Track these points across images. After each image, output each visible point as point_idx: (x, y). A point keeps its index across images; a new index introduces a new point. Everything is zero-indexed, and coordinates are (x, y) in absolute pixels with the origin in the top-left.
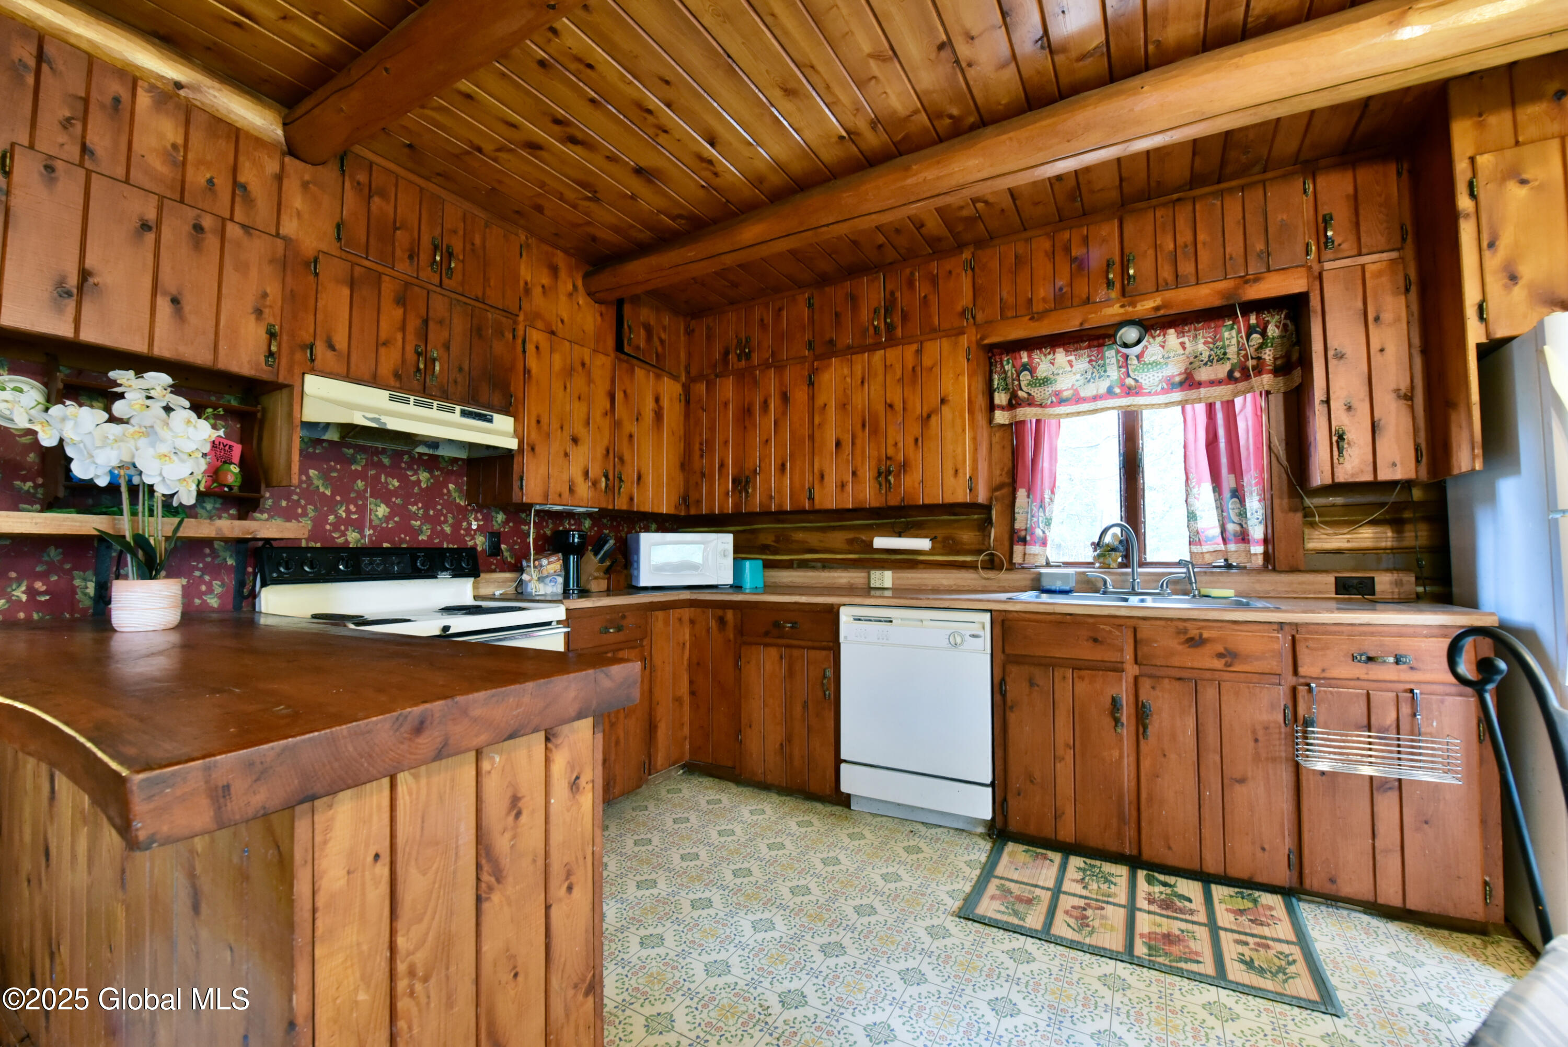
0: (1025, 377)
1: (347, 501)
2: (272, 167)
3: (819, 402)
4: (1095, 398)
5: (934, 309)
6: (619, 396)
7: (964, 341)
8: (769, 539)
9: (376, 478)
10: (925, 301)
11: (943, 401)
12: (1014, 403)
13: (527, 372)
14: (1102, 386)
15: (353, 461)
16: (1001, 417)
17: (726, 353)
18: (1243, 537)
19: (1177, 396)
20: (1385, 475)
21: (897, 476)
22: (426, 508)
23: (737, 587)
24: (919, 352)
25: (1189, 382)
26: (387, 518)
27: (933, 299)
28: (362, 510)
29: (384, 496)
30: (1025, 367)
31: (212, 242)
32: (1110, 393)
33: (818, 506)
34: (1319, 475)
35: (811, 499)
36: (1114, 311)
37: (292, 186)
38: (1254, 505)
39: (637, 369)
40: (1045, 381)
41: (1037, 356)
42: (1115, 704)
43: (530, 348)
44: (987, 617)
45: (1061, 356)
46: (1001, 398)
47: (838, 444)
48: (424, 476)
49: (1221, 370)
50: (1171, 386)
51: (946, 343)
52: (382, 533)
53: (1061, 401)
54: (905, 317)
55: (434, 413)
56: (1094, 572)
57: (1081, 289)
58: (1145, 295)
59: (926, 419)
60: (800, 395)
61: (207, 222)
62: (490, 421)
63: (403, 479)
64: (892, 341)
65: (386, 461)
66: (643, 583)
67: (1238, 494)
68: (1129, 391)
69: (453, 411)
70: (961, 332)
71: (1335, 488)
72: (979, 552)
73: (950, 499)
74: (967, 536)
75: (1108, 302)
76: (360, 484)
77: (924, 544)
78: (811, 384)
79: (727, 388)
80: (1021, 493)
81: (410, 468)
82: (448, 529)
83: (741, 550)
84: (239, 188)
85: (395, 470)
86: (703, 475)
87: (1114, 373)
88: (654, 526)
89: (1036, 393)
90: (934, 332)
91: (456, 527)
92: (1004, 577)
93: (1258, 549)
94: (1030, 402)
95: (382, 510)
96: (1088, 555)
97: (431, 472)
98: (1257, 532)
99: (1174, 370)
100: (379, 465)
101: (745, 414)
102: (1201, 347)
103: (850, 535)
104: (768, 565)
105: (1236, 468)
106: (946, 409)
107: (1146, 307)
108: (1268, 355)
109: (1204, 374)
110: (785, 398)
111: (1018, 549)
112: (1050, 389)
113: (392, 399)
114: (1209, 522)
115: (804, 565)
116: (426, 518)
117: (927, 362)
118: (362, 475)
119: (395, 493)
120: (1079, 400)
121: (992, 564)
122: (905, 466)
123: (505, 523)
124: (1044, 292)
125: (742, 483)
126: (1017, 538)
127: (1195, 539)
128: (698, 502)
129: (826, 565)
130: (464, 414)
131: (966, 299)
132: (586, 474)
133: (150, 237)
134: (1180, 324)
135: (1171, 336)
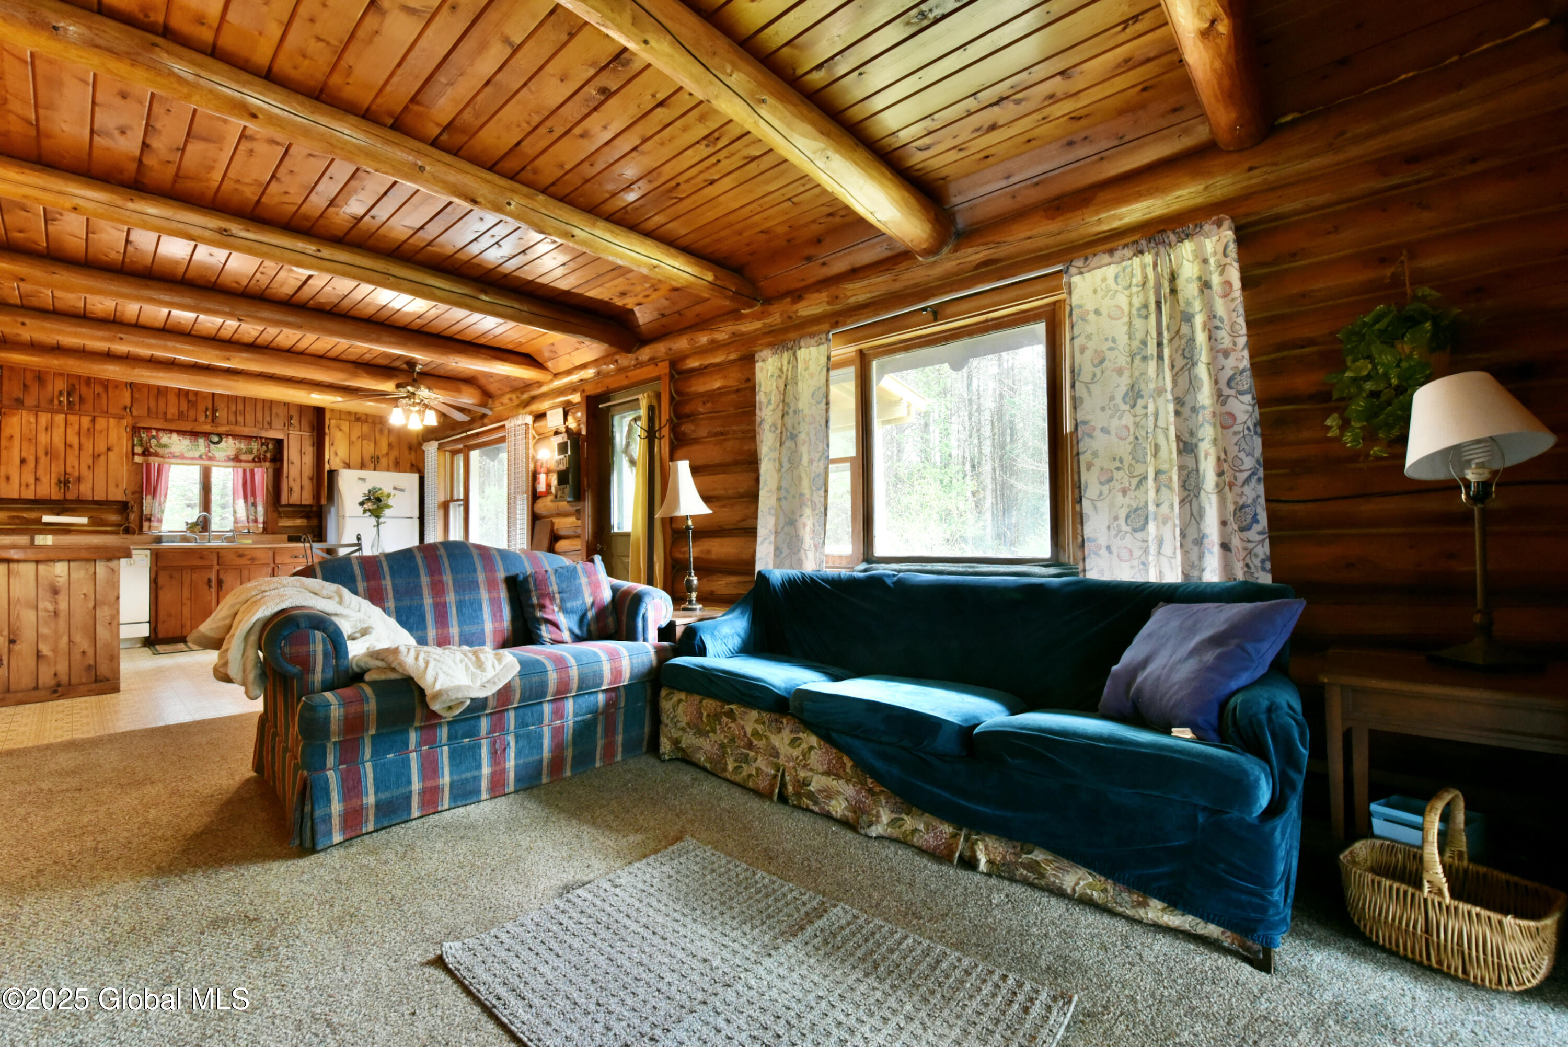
0: (154, 441)
3: (7, 434)
4: (193, 459)
5: (104, 401)
7: (125, 422)
10: (98, 396)
11: (109, 449)
12: (147, 454)
14: (197, 454)
16: (138, 459)
18: (256, 521)
19: (231, 464)
20: (304, 503)
21: (74, 484)
24: (93, 420)
25: (236, 459)
27: (104, 396)
30: (154, 437)
32: (200, 457)
33: (4, 495)
34: (284, 501)
36: (207, 428)
38: (260, 509)
40: (165, 446)
41: (161, 434)
42: (209, 581)
44: (148, 552)
45: (175, 436)
46: (139, 450)
47: (21, 461)
49: (251, 457)
50: (229, 459)
51: (112, 421)
53: (174, 457)
54: (82, 400)
56: (188, 534)
57: (192, 413)
58: (222, 425)
59: (96, 457)
64: (71, 410)
67: (254, 504)
68: (210, 458)
70: (120, 417)
71: (289, 505)
72: (120, 525)
73: (108, 498)
74: (113, 518)
75: (206, 423)
77: (82, 520)
80: (149, 497)
87: (202, 450)
89: (160, 450)
90: (106, 413)
92: (135, 537)
93: (261, 526)
94: (156, 455)
96: (184, 528)
98: (261, 519)
99: (231, 453)
102: (243, 447)
105: (254, 494)
106: (110, 454)
107: (222, 429)
108: (268, 455)
109: (243, 457)
111: (146, 524)
112: (167, 450)
114: (242, 513)
117: (97, 427)
120: (182, 457)
121: (129, 531)
122: (79, 480)
124: (172, 411)
126: (145, 518)
127: (236, 522)
131: (127, 401)
134: (235, 436)
135: (230, 439)
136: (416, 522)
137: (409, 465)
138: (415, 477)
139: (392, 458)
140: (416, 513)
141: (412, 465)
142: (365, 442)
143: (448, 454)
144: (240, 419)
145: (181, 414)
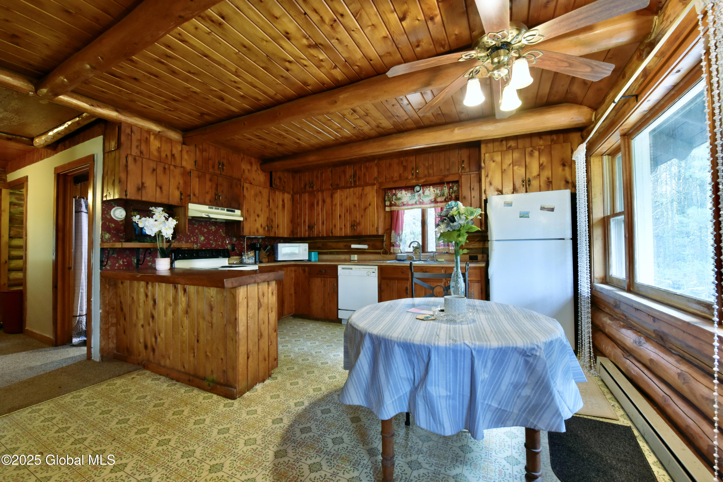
0: (394, 197)
1: (194, 236)
2: (179, 148)
3: (334, 203)
4: (412, 205)
5: (367, 177)
6: (271, 201)
7: (375, 187)
8: (320, 245)
9: (201, 228)
10: (365, 174)
11: (369, 205)
12: (391, 205)
13: (244, 196)
14: (413, 201)
15: (195, 224)
16: (387, 209)
17: (305, 186)
19: (433, 205)
21: (357, 227)
22: (214, 238)
23: (309, 260)
24: (363, 190)
25: (435, 201)
26: (204, 240)
27: (367, 174)
28: (197, 238)
29: (203, 234)
30: (394, 194)
31: (168, 171)
32: (416, 203)
33: (334, 235)
35: (332, 233)
36: (414, 182)
37: (184, 153)
39: (277, 192)
40: (399, 199)
41: (397, 192)
42: (407, 289)
43: (245, 189)
44: (377, 267)
45: (404, 192)
46: (387, 203)
47: (340, 216)
48: (213, 228)
49: (443, 199)
50: (432, 202)
51: (370, 188)
52: (203, 245)
53: (403, 205)
54: (359, 179)
55: (220, 211)
56: (413, 255)
57: (406, 175)
58: (421, 178)
59: (365, 209)
60: (328, 200)
61: (167, 166)
62: (234, 212)
63: (208, 229)
64: (355, 186)
65: (203, 224)
66: (279, 259)
68: (421, 203)
69: (224, 210)
70: (374, 184)
72: (381, 249)
73: (371, 234)
74: (377, 244)
75: (412, 179)
76: (197, 231)
77: (365, 247)
78: (332, 197)
79: (306, 197)
80: (393, 232)
81: (210, 225)
82: (220, 243)
83: (311, 249)
84: (173, 156)
85: (206, 227)
86: (298, 224)
87: (417, 198)
88: (282, 241)
89: (397, 202)
90: (367, 184)
91: (222, 242)
92: (388, 256)
94: (395, 205)
95: (202, 238)
97: (215, 226)
99: (432, 197)
100: (201, 225)
101: (312, 206)
102: (438, 192)
103: (345, 244)
104: (319, 253)
106: (370, 207)
107: (423, 181)
108: (454, 195)
109: (439, 199)
110: (324, 201)
111: (392, 248)
112: (401, 201)
113: (209, 208)
115: (331, 253)
116: (214, 240)
117: (365, 193)
118: (197, 228)
119: (206, 233)
120: (408, 205)
121: (385, 253)
122: (359, 224)
123: (236, 241)
124: (396, 175)
125: (311, 227)
126: (392, 245)
127: (437, 245)
128: (297, 233)
129: (338, 253)
130: (228, 210)
131: (376, 175)
132: (261, 226)
133: (155, 172)
134: (434, 185)
135: (431, 188)
136: (569, 244)
137: (563, 183)
138: (567, 193)
139: (543, 179)
140: (569, 234)
141: (567, 182)
142: (516, 168)
143: (605, 158)
144: (431, 172)
145: (400, 176)
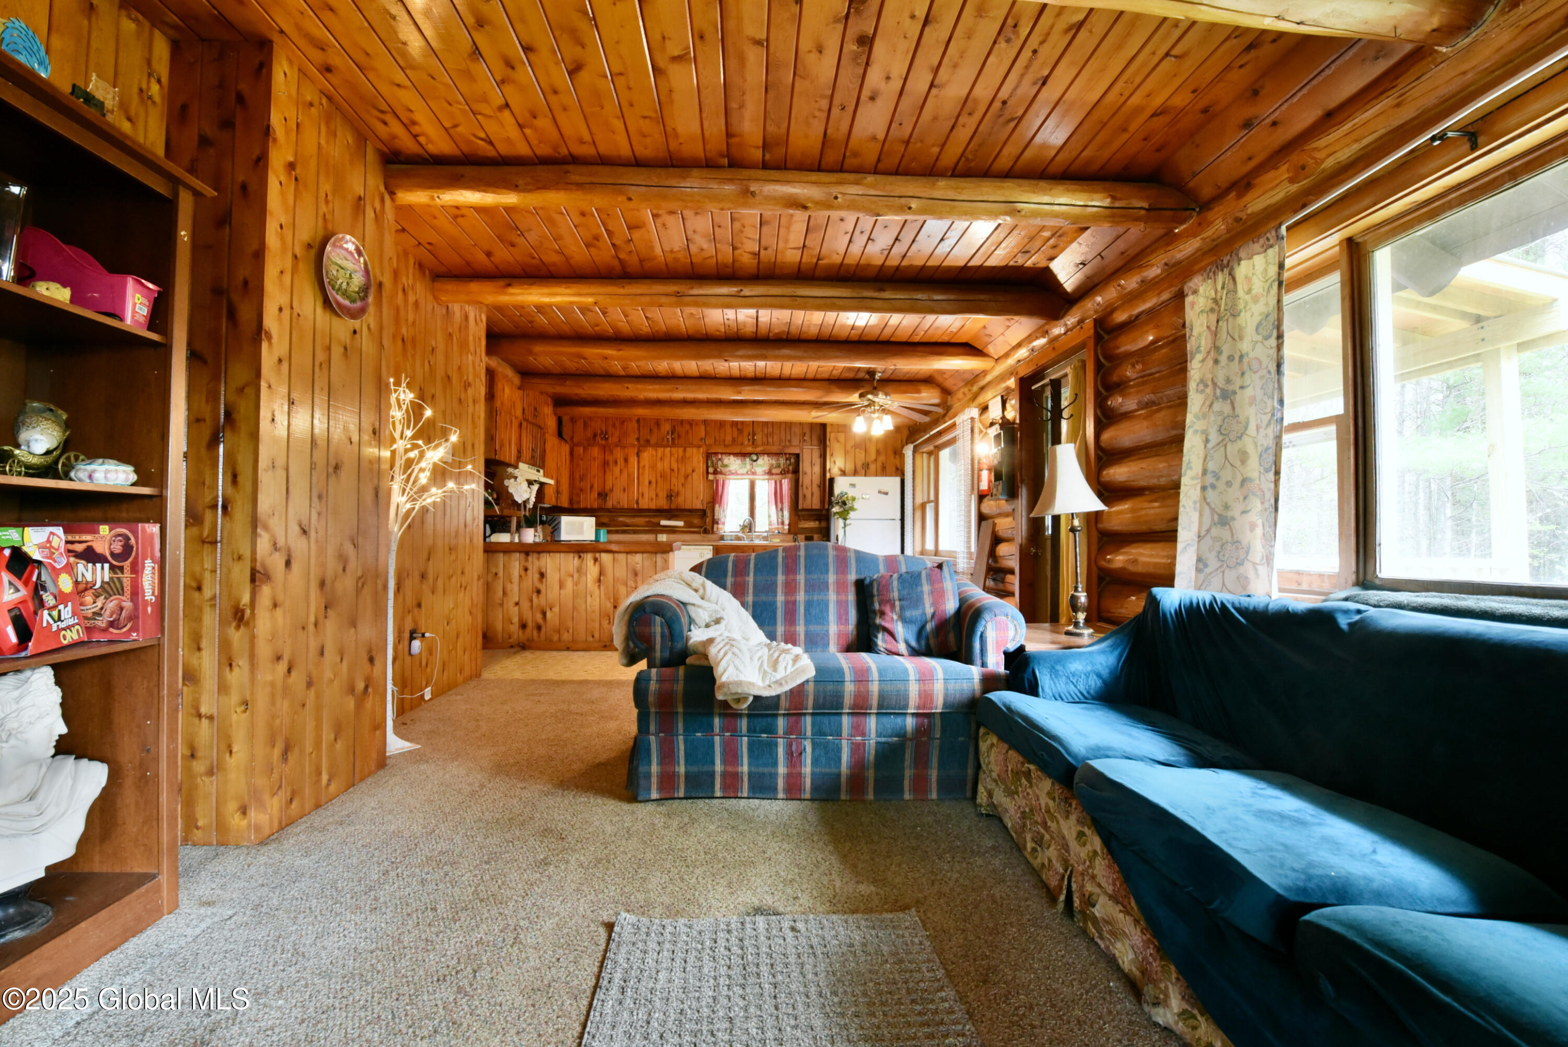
0: (720, 463)
2: (517, 394)
3: (642, 464)
4: (742, 474)
5: (690, 435)
7: (701, 450)
10: (687, 432)
11: (693, 471)
12: (715, 472)
13: (545, 448)
14: (744, 471)
16: (711, 477)
17: (595, 435)
18: (783, 523)
19: (766, 477)
20: (814, 507)
21: (675, 498)
23: (597, 540)
24: (685, 451)
25: (770, 473)
27: (690, 432)
30: (720, 459)
32: (747, 473)
33: (641, 507)
34: (800, 507)
35: (637, 503)
36: (750, 449)
37: (519, 399)
38: (786, 514)
39: (562, 443)
40: (726, 466)
41: (724, 457)
43: (546, 441)
44: (711, 547)
45: (732, 457)
46: (711, 470)
47: (650, 483)
49: (778, 471)
50: (766, 473)
51: (695, 450)
53: (732, 474)
54: (679, 436)
56: (740, 534)
57: (740, 440)
58: (758, 446)
59: (686, 477)
60: (633, 460)
62: (540, 472)
64: (673, 445)
66: (562, 538)
67: (782, 510)
68: (754, 474)
70: (700, 447)
71: (803, 510)
72: (701, 527)
73: (694, 507)
74: (696, 521)
75: (748, 446)
77: (681, 523)
78: (638, 456)
79: (595, 451)
80: (717, 506)
83: (599, 525)
84: (514, 404)
86: (581, 490)
87: (748, 467)
89: (724, 470)
90: (692, 445)
92: (710, 536)
93: (786, 527)
94: (721, 473)
96: (738, 529)
98: (787, 522)
99: (766, 468)
101: (605, 464)
102: (774, 462)
103: (647, 520)
104: (609, 532)
105: (782, 502)
106: (694, 474)
107: (759, 449)
108: (791, 468)
109: (774, 471)
110: (626, 460)
111: (715, 526)
112: (728, 469)
113: (528, 468)
114: (774, 518)
115: (624, 532)
117: (687, 455)
120: (736, 474)
121: (706, 532)
122: (678, 494)
124: (729, 438)
125: (603, 495)
126: (715, 522)
127: (770, 524)
128: (579, 502)
129: (635, 532)
131: (703, 434)
132: (554, 492)
134: (769, 454)
135: (766, 457)
136: (899, 523)
137: (894, 469)
138: (898, 479)
139: (879, 464)
140: (898, 516)
141: (897, 469)
142: (857, 450)
143: (925, 455)
144: (770, 440)
145: (734, 440)
